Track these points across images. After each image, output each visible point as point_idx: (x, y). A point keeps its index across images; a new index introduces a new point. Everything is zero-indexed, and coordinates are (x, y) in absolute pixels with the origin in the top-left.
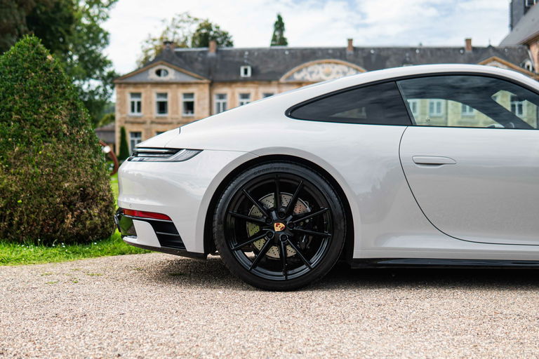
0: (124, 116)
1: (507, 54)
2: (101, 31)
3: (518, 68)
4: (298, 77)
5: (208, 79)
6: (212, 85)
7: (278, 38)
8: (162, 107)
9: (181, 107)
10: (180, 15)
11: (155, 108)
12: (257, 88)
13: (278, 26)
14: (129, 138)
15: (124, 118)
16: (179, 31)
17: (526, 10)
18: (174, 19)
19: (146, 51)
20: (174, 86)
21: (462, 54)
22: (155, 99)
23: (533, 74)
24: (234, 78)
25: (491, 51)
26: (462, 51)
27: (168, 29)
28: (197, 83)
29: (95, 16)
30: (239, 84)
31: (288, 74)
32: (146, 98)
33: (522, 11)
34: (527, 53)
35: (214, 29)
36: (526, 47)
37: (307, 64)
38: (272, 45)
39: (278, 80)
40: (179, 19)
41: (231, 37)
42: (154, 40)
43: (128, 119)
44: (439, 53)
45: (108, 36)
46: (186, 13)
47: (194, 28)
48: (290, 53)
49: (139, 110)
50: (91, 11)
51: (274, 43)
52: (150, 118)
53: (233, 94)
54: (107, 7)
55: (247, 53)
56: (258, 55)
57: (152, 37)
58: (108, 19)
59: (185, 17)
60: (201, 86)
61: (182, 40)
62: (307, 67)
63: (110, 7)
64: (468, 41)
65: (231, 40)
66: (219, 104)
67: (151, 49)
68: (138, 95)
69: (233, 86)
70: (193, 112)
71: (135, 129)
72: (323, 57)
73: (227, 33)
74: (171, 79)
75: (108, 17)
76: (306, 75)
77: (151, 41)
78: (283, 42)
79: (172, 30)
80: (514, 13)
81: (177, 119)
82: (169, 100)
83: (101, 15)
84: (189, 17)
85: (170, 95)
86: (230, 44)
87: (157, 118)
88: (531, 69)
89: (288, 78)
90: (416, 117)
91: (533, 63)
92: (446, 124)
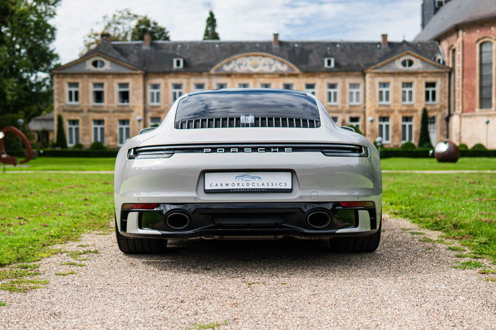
0: (62, 104)
1: (419, 49)
2: (48, 26)
3: (429, 61)
4: (227, 69)
5: (142, 70)
6: (146, 76)
7: (210, 33)
8: (99, 97)
9: (117, 97)
10: (120, 12)
11: (91, 97)
12: (189, 79)
13: (210, 22)
14: (67, 126)
15: (63, 107)
16: (120, 27)
17: (436, 10)
18: (114, 16)
19: (88, 46)
20: (110, 77)
21: (379, 48)
22: (92, 89)
23: (444, 67)
24: (167, 69)
25: (405, 45)
26: (378, 46)
27: (109, 25)
28: (131, 74)
29: (42, 13)
30: (172, 75)
31: (218, 66)
32: (83, 88)
33: (433, 12)
34: (438, 48)
35: (152, 25)
36: (437, 43)
37: (235, 57)
38: (204, 39)
39: (208, 71)
40: (119, 15)
41: (168, 32)
42: (96, 35)
43: (66, 107)
44: (357, 48)
45: (55, 32)
46: (126, 10)
47: (134, 23)
48: (220, 46)
49: (77, 99)
50: (39, 8)
51: (206, 37)
52: (88, 107)
53: (166, 84)
54: (53, 4)
55: (179, 46)
56: (190, 48)
57: (95, 32)
58: (55, 16)
59: (125, 14)
60: (136, 77)
61: (123, 35)
62: (235, 60)
63: (56, 5)
64: (385, 36)
65: (168, 35)
66: (153, 94)
67: (93, 43)
68: (76, 85)
69: (166, 77)
70: (128, 102)
71: (73, 117)
72: (251, 51)
73: (164, 29)
74: (107, 70)
75: (55, 14)
76: (234, 67)
77: (93, 36)
78: (215, 36)
79: (113, 26)
80: (426, 13)
81: (113, 107)
82: (105, 89)
83: (48, 12)
84: (129, 14)
85: (106, 85)
86: (167, 39)
87: (94, 106)
88: (441, 62)
89: (218, 69)
90: (337, 106)
91: (443, 56)
92: (364, 113)
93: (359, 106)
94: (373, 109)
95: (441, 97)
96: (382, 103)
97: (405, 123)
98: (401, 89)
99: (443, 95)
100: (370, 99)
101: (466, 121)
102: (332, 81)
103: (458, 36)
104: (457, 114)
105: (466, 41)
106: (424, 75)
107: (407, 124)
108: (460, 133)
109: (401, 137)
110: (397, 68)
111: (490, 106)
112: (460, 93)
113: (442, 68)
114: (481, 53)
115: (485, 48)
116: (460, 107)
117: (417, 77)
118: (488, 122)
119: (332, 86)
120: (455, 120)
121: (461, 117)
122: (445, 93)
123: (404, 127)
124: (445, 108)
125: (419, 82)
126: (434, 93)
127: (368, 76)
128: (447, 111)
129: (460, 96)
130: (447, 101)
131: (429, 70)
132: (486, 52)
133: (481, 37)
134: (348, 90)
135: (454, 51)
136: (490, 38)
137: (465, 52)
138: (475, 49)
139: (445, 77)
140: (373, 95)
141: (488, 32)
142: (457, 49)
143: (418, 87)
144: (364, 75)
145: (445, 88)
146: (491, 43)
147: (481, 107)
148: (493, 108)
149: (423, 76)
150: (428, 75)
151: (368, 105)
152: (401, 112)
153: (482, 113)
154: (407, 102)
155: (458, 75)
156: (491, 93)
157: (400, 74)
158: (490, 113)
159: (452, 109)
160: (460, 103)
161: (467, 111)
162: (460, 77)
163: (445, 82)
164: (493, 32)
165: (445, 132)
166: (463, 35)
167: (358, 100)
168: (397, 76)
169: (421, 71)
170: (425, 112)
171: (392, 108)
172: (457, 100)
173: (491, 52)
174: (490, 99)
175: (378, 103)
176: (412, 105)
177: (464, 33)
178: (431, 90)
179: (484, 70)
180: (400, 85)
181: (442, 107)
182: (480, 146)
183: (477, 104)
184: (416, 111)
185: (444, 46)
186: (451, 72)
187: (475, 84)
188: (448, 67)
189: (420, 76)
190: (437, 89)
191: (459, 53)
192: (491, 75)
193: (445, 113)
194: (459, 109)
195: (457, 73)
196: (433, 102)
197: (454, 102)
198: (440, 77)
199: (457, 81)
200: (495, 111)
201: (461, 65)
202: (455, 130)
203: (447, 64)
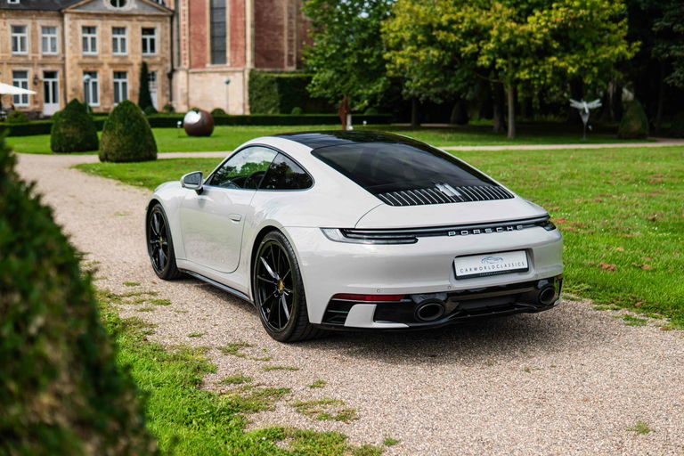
23: (164, 9)
88: (160, 2)
90: (25, 56)
92: (63, 66)
93: (56, 57)
94: (75, 61)
95: (162, 47)
96: (86, 53)
97: (117, 80)
98: (111, 36)
99: (164, 45)
100: (71, 48)
101: (195, 78)
102: (18, 22)
104: (183, 70)
106: (140, 18)
107: (120, 81)
108: (188, 94)
109: (113, 99)
110: (106, 8)
111: (224, 61)
112: (187, 43)
113: (163, 11)
116: (187, 61)
117: (131, 20)
118: (228, 83)
119: (18, 29)
120: (180, 77)
121: (188, 73)
122: (166, 42)
123: (116, 84)
124: (166, 61)
125: (133, 27)
126: (152, 41)
127: (67, 18)
128: (169, 65)
129: (187, 47)
130: (168, 52)
131: (147, 13)
134: (40, 35)
139: (166, 21)
140: (74, 42)
143: (133, 34)
144: (61, 16)
145: (166, 35)
148: (228, 64)
149: (138, 20)
150: (145, 18)
151: (68, 55)
152: (111, 65)
153: (215, 70)
154: (119, 53)
155: (183, 21)
156: (224, 45)
157: (109, 16)
158: (225, 69)
159: (175, 63)
160: (187, 56)
161: (196, 66)
162: (186, 23)
163: (166, 28)
165: (168, 93)
167: (54, 49)
168: (105, 17)
169: (137, 13)
170: (144, 66)
171: (100, 59)
172: (183, 52)
174: (224, 51)
175: (81, 53)
176: (126, 57)
178: (148, 37)
179: (215, 15)
180: (110, 30)
181: (163, 59)
182: (219, 111)
183: (208, 57)
184: (131, 64)
186: (173, 15)
187: (205, 33)
188: (169, 9)
189: (134, 19)
190: (157, 37)
192: (224, 23)
193: (167, 68)
194: (185, 64)
195: (182, 17)
196: (153, 54)
197: (179, 54)
198: (161, 21)
199: (182, 28)
200: (231, 66)
201: (186, 8)
202: (182, 90)
203: (167, 6)
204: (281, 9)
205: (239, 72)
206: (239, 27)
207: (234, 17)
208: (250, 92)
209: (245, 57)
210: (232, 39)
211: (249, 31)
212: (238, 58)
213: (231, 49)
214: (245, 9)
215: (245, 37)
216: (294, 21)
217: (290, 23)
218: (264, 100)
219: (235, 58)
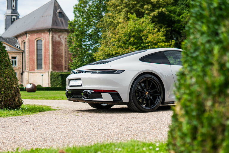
1: (8, 41)
3: (13, 47)
17: (12, 22)
25: (1, 38)
33: (10, 23)
34: (16, 41)
36: (16, 38)
80: (7, 23)
88: (18, 48)
91: (19, 45)
95: (19, 64)
99: (20, 63)
101: (31, 75)
103: (27, 36)
104: (27, 72)
105: (30, 39)
106: (11, 53)
108: (28, 80)
111: (41, 68)
112: (28, 62)
113: (19, 51)
114: (37, 44)
115: (39, 42)
116: (28, 69)
118: (42, 76)
120: (25, 74)
121: (28, 73)
122: (21, 62)
124: (21, 69)
126: (15, 61)
128: (21, 70)
129: (28, 63)
130: (21, 65)
131: (14, 51)
132: (39, 44)
133: (37, 37)
135: (24, 43)
136: (41, 38)
137: (30, 44)
138: (34, 43)
139: (21, 54)
141: (40, 36)
142: (26, 42)
145: (20, 59)
146: (42, 41)
147: (37, 69)
148: (43, 69)
150: (13, 53)
153: (38, 71)
155: (27, 54)
156: (42, 63)
158: (42, 71)
159: (24, 69)
160: (28, 67)
161: (31, 70)
162: (28, 55)
163: (21, 57)
164: (42, 36)
165: (21, 80)
166: (29, 36)
169: (10, 51)
172: (26, 65)
173: (42, 44)
174: (42, 65)
177: (30, 35)
179: (38, 52)
181: (19, 68)
182: (40, 86)
183: (36, 67)
185: (20, 40)
186: (23, 52)
187: (35, 58)
188: (22, 50)
189: (9, 53)
190: (17, 60)
191: (27, 44)
192: (42, 55)
193: (21, 71)
194: (27, 69)
195: (26, 53)
196: (15, 66)
197: (25, 66)
198: (18, 54)
199: (26, 57)
200: (44, 70)
201: (28, 49)
202: (26, 79)
203: (21, 49)
204: (62, 50)
205: (47, 72)
206: (47, 56)
207: (45, 53)
208: (51, 79)
209: (49, 67)
210: (44, 60)
211: (51, 58)
212: (47, 67)
213: (44, 64)
214: (49, 50)
215: (49, 59)
216: (67, 54)
217: (65, 55)
218: (56, 82)
219: (45, 67)
